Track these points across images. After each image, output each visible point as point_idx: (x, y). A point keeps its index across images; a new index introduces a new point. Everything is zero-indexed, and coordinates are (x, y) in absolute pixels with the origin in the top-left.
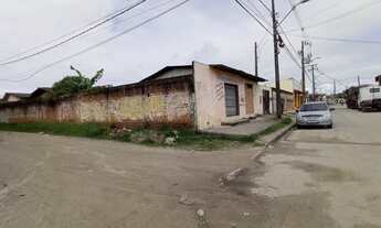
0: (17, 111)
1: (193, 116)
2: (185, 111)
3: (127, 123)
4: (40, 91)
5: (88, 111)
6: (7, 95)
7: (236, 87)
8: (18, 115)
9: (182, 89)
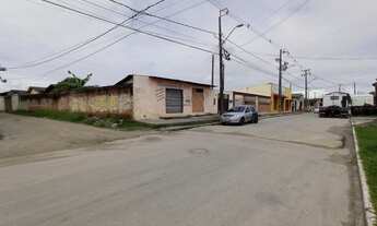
0: (34, 101)
1: (131, 110)
2: (128, 107)
3: (98, 114)
4: (51, 87)
5: (77, 104)
6: (31, 89)
7: (181, 91)
8: (34, 104)
9: (126, 92)
